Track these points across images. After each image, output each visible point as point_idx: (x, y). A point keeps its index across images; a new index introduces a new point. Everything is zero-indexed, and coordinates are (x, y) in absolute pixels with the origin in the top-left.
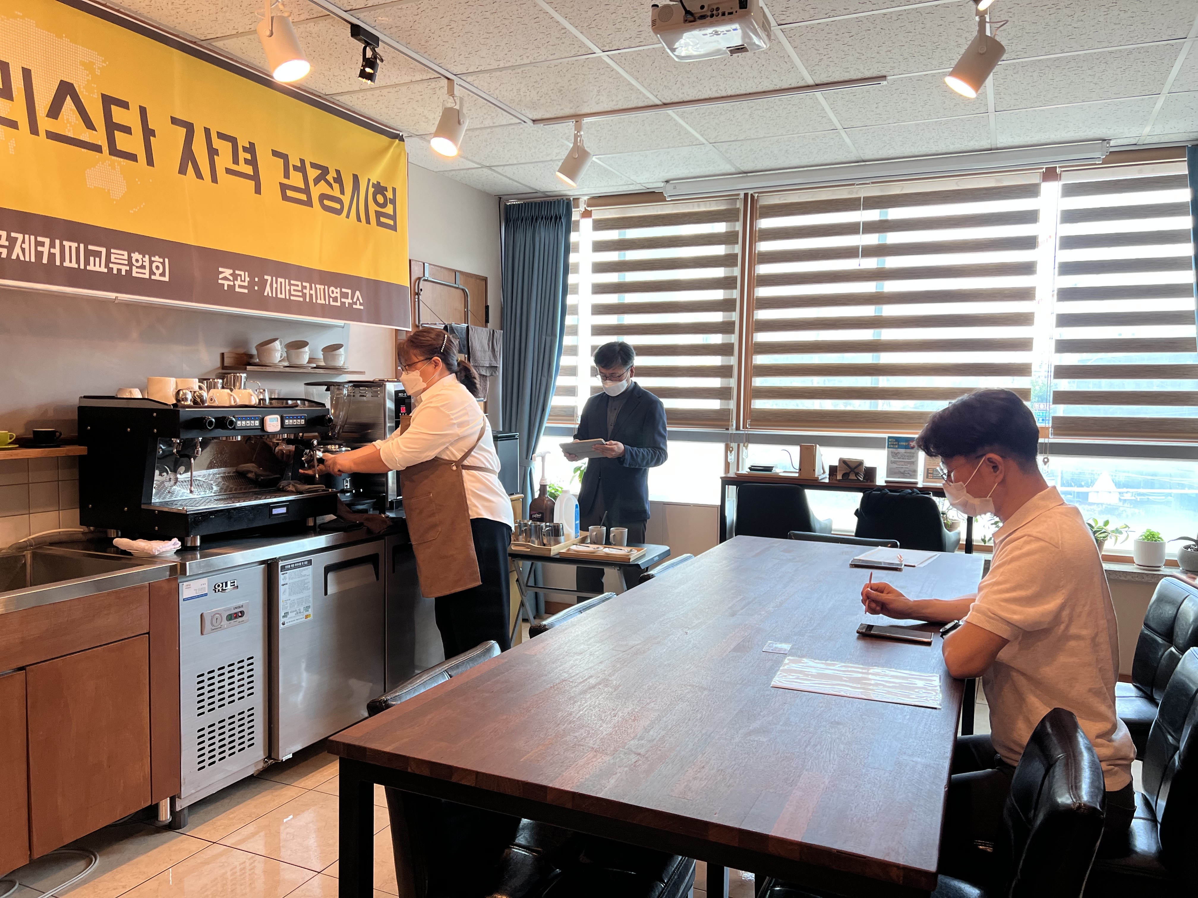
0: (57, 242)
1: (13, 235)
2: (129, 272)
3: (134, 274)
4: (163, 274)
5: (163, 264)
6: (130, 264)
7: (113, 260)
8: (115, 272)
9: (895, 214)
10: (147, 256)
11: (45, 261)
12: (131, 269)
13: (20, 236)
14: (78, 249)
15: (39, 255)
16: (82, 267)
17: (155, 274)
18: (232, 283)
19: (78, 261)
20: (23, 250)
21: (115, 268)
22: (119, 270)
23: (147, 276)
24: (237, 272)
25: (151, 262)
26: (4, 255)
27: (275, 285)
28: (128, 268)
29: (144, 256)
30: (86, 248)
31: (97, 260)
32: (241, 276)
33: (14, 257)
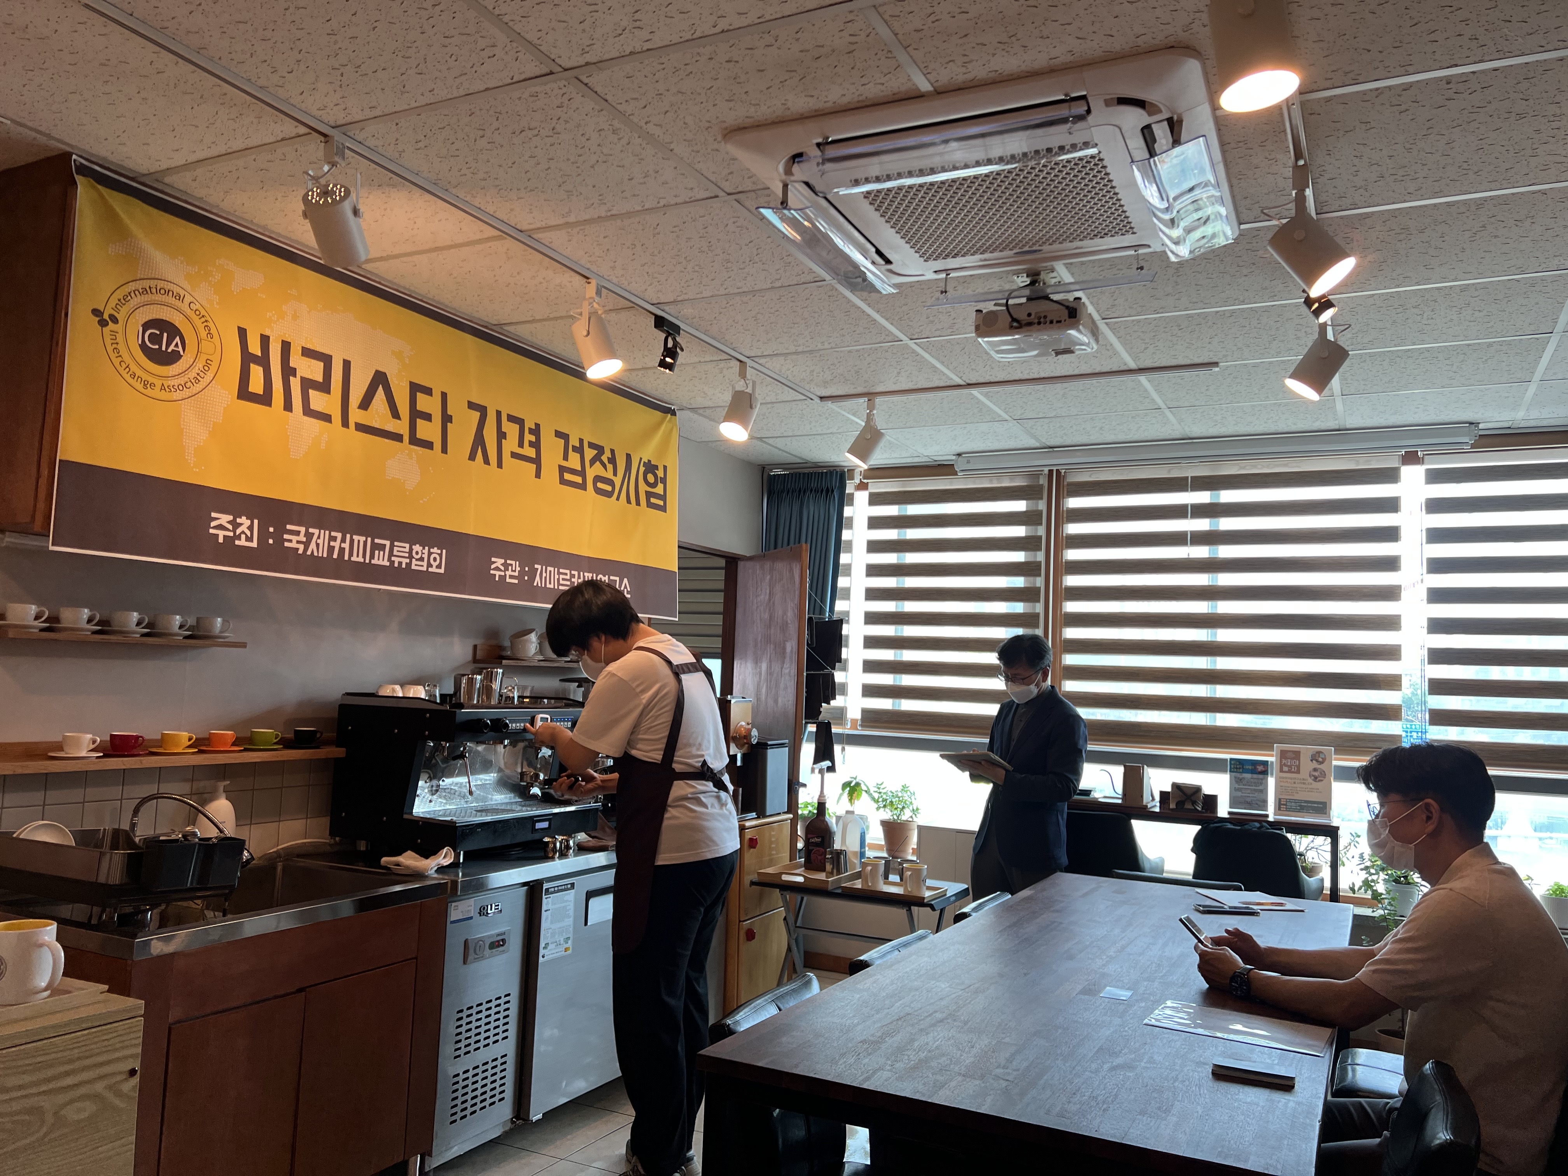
0: (348, 536)
1: (311, 530)
2: (409, 565)
3: (413, 567)
4: (439, 566)
5: (441, 555)
6: (411, 557)
7: (395, 553)
8: (396, 565)
9: (1228, 496)
10: (427, 548)
11: (335, 556)
12: (411, 561)
13: (316, 531)
14: (365, 543)
15: (331, 549)
16: (367, 561)
17: (431, 566)
18: (503, 574)
19: (364, 556)
20: (318, 545)
21: (396, 560)
22: (400, 563)
23: (424, 569)
24: (509, 562)
25: (430, 554)
26: (300, 552)
27: (544, 575)
28: (408, 560)
29: (424, 548)
30: (373, 541)
31: (382, 553)
32: (511, 565)
33: (309, 553)
